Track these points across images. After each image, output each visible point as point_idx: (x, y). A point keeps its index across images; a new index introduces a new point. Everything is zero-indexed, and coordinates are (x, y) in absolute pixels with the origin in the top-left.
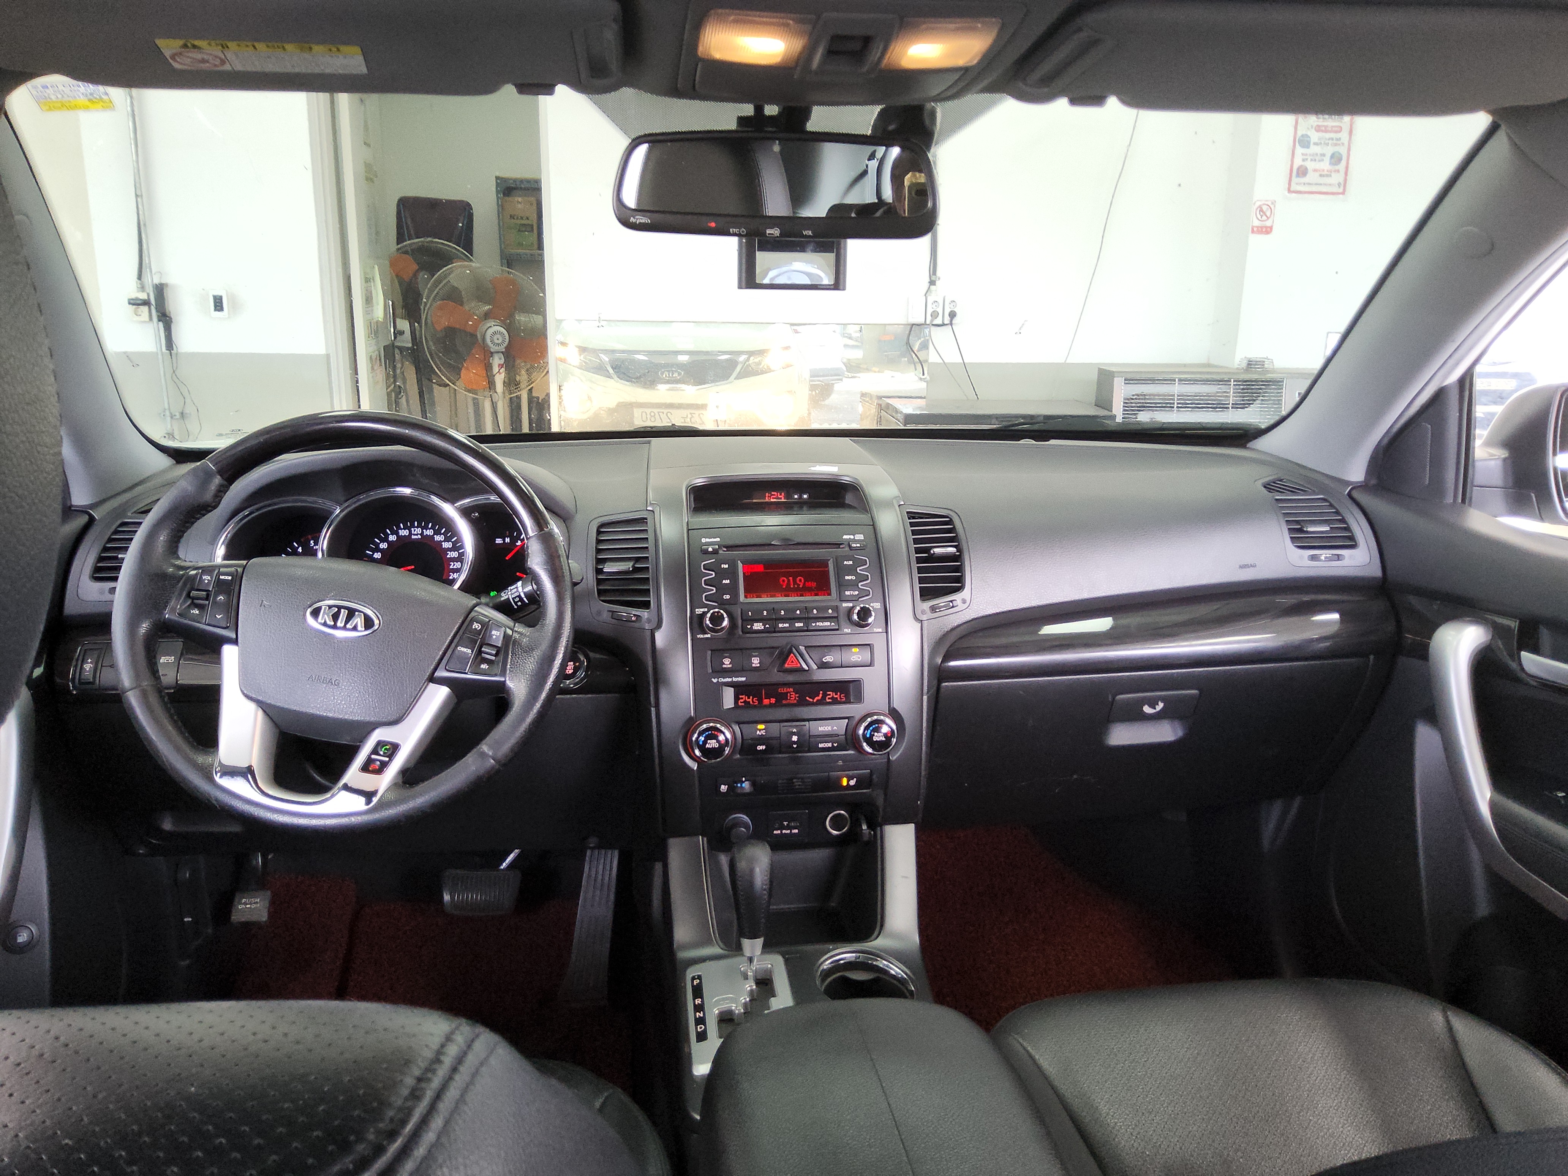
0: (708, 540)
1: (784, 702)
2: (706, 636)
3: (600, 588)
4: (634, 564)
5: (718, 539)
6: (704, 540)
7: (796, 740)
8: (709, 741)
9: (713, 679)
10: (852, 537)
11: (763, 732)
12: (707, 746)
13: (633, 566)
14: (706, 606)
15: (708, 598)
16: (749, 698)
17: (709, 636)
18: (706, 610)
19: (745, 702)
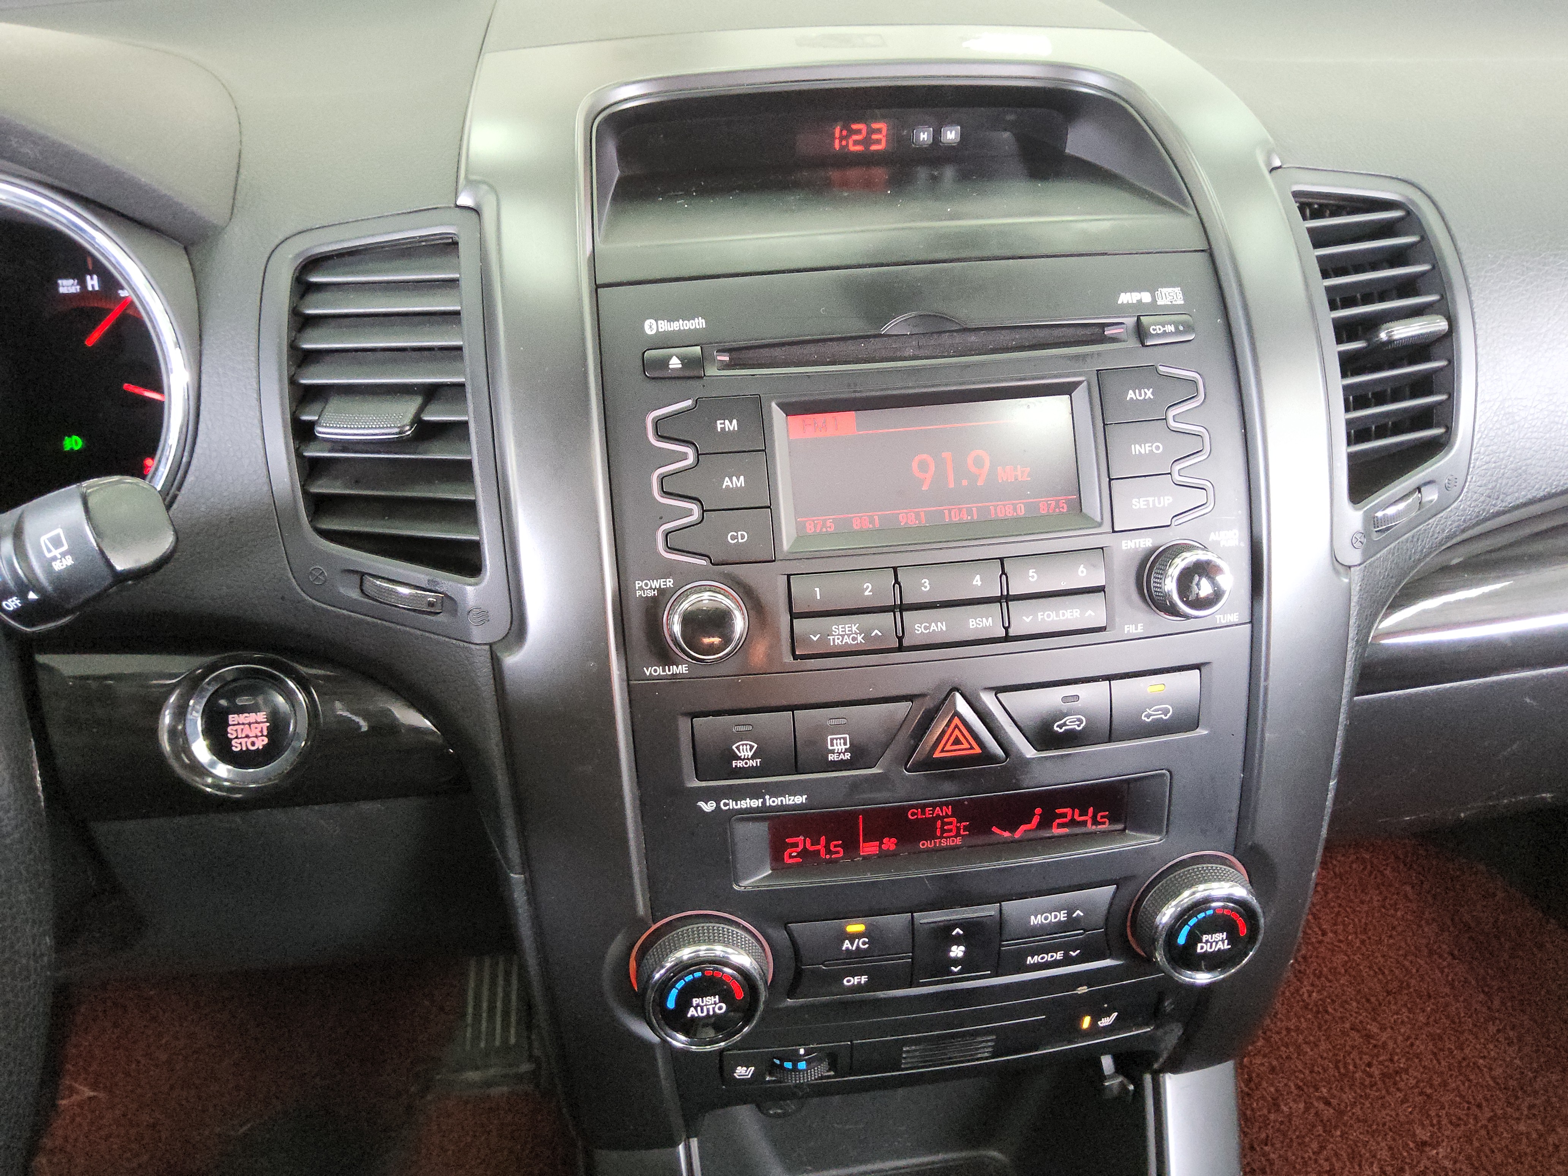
0: (664, 326)
1: (924, 845)
2: (675, 669)
3: (314, 490)
4: (421, 410)
5: (699, 323)
6: (651, 327)
7: (960, 954)
8: (695, 1001)
9: (701, 804)
10: (1146, 297)
11: (862, 944)
12: (692, 1012)
13: (417, 421)
14: (669, 570)
15: (673, 540)
16: (815, 842)
17: (682, 669)
18: (670, 583)
19: (804, 853)
